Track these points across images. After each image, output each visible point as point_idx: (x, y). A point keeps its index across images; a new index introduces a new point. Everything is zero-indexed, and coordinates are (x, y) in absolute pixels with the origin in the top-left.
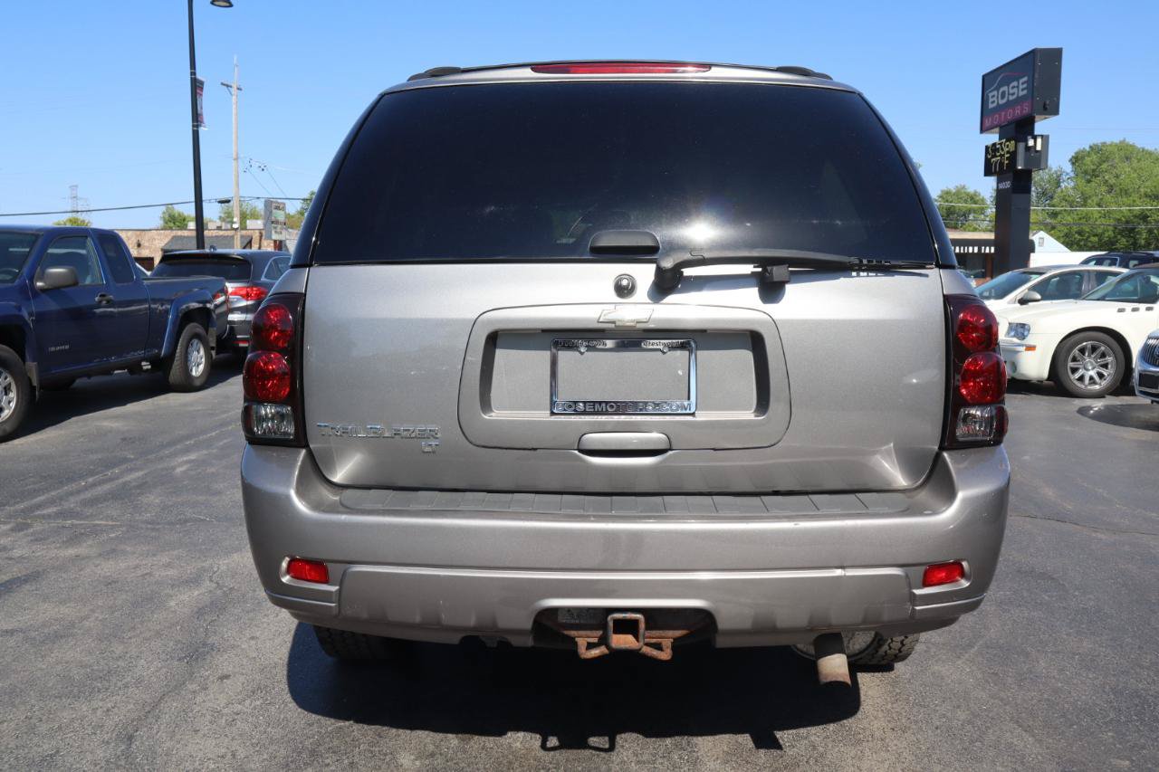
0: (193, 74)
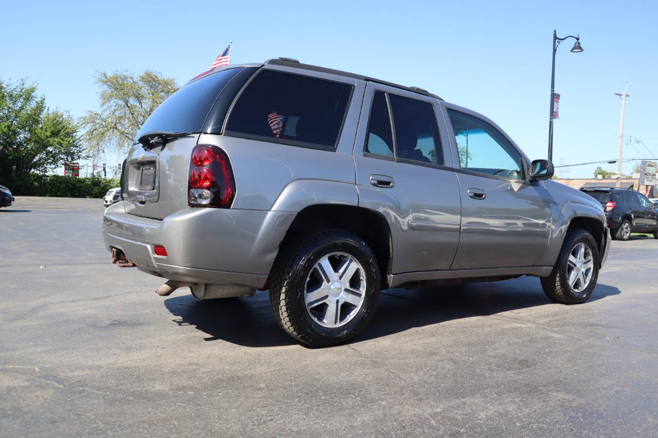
0: (553, 91)
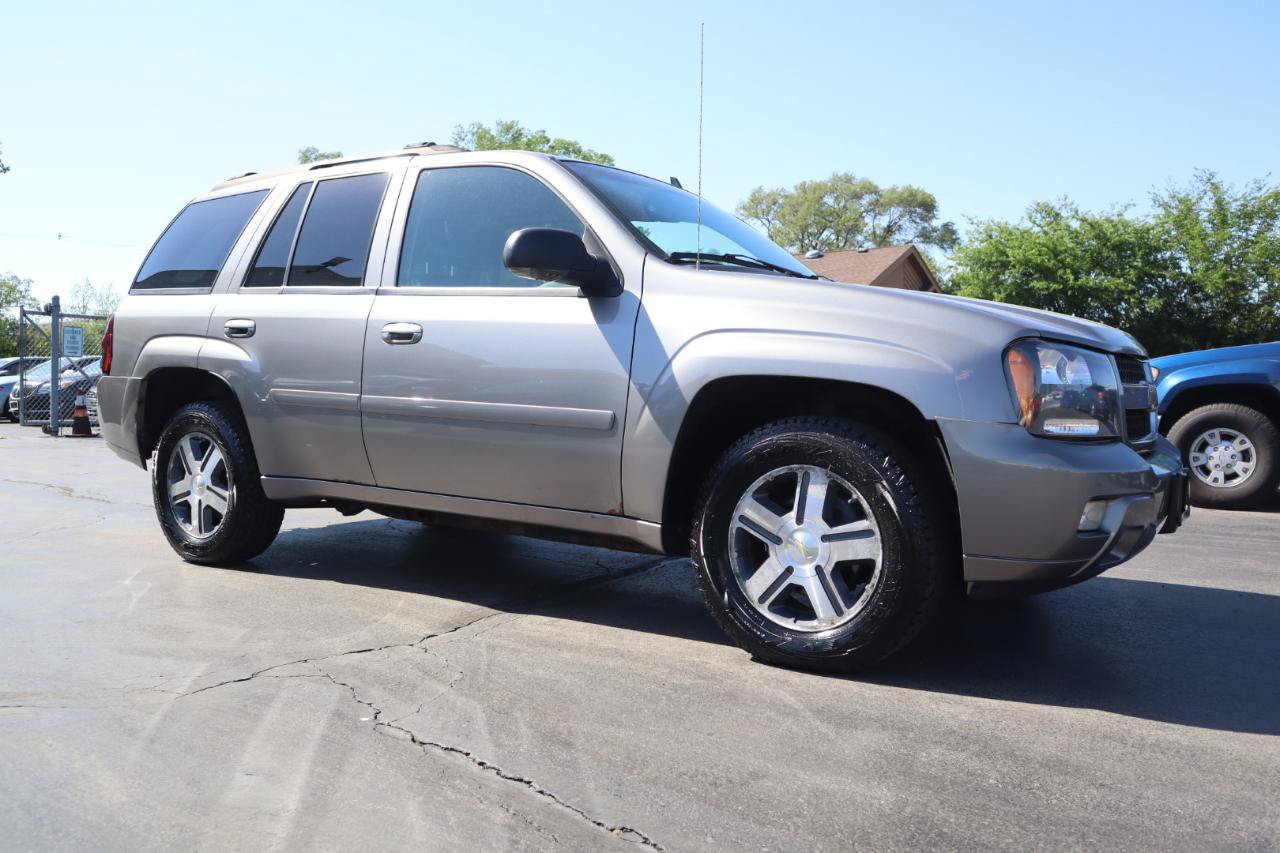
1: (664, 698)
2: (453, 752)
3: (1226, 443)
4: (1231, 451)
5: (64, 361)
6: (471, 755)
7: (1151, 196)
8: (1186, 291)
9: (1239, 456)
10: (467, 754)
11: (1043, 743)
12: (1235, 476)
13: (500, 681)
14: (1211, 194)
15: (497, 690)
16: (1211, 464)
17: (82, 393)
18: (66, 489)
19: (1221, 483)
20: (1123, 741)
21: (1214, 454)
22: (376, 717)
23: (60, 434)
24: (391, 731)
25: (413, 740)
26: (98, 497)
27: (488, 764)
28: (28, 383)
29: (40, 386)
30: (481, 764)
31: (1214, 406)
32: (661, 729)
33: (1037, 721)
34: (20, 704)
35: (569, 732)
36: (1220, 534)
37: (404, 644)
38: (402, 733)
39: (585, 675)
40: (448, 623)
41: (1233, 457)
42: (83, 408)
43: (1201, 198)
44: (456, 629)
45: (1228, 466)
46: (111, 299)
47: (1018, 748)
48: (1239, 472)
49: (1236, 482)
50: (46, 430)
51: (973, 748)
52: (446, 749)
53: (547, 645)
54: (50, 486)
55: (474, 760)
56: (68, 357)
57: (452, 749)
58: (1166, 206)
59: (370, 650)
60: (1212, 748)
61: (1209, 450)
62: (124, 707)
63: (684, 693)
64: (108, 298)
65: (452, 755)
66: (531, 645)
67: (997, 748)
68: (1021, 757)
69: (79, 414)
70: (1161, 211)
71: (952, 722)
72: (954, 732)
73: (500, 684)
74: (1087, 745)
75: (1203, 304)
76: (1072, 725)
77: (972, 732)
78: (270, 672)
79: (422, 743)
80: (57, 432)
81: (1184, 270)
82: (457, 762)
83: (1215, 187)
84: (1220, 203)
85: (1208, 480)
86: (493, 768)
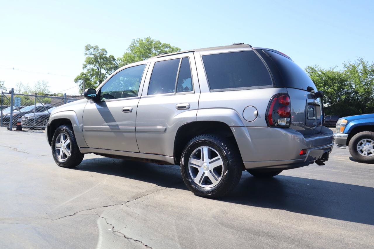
1: (201, 224)
2: (137, 241)
3: (368, 143)
4: (370, 146)
5: (14, 108)
6: (143, 243)
7: (343, 64)
8: (353, 93)
9: (372, 147)
10: (142, 242)
11: (317, 242)
12: (371, 153)
13: (150, 217)
14: (362, 65)
15: (149, 220)
16: (363, 150)
17: (20, 118)
18: (15, 148)
19: (366, 155)
20: (342, 242)
21: (365, 147)
22: (113, 229)
23: (12, 130)
24: (118, 234)
25: (125, 237)
26: (24, 151)
27: (148, 246)
28: (3, 114)
29: (7, 115)
30: (146, 246)
31: (365, 132)
32: (201, 235)
33: (315, 234)
34: (4, 222)
35: (172, 235)
36: (367, 172)
37: (120, 204)
38: (121, 234)
39: (176, 216)
40: (133, 197)
41: (370, 147)
42: (20, 122)
43: (359, 66)
44: (136, 199)
45: (369, 150)
46: (28, 88)
47: (310, 244)
48: (372, 152)
49: (371, 155)
50: (8, 129)
51: (296, 243)
52: (135, 240)
53: (164, 205)
54: (10, 147)
55: (144, 244)
56: (15, 107)
57: (137, 240)
58: (348, 68)
59: (110, 206)
60: (370, 245)
61: (363, 145)
62: (36, 224)
63: (207, 223)
64: (27, 88)
65: (137, 242)
66: (159, 205)
67: (303, 244)
68: (311, 247)
69: (19, 124)
70: (346, 69)
71: (289, 235)
72: (290, 238)
73: (150, 218)
74: (331, 243)
75: (359, 97)
76: (326, 236)
77: (295, 238)
78: (79, 213)
79: (128, 238)
80: (11, 129)
81: (353, 87)
82: (139, 245)
83: (363, 63)
84: (364, 67)
85: (363, 154)
86: (150, 247)
